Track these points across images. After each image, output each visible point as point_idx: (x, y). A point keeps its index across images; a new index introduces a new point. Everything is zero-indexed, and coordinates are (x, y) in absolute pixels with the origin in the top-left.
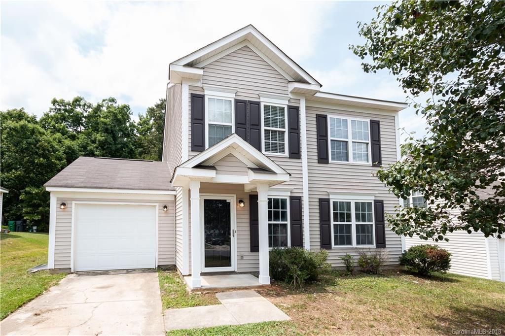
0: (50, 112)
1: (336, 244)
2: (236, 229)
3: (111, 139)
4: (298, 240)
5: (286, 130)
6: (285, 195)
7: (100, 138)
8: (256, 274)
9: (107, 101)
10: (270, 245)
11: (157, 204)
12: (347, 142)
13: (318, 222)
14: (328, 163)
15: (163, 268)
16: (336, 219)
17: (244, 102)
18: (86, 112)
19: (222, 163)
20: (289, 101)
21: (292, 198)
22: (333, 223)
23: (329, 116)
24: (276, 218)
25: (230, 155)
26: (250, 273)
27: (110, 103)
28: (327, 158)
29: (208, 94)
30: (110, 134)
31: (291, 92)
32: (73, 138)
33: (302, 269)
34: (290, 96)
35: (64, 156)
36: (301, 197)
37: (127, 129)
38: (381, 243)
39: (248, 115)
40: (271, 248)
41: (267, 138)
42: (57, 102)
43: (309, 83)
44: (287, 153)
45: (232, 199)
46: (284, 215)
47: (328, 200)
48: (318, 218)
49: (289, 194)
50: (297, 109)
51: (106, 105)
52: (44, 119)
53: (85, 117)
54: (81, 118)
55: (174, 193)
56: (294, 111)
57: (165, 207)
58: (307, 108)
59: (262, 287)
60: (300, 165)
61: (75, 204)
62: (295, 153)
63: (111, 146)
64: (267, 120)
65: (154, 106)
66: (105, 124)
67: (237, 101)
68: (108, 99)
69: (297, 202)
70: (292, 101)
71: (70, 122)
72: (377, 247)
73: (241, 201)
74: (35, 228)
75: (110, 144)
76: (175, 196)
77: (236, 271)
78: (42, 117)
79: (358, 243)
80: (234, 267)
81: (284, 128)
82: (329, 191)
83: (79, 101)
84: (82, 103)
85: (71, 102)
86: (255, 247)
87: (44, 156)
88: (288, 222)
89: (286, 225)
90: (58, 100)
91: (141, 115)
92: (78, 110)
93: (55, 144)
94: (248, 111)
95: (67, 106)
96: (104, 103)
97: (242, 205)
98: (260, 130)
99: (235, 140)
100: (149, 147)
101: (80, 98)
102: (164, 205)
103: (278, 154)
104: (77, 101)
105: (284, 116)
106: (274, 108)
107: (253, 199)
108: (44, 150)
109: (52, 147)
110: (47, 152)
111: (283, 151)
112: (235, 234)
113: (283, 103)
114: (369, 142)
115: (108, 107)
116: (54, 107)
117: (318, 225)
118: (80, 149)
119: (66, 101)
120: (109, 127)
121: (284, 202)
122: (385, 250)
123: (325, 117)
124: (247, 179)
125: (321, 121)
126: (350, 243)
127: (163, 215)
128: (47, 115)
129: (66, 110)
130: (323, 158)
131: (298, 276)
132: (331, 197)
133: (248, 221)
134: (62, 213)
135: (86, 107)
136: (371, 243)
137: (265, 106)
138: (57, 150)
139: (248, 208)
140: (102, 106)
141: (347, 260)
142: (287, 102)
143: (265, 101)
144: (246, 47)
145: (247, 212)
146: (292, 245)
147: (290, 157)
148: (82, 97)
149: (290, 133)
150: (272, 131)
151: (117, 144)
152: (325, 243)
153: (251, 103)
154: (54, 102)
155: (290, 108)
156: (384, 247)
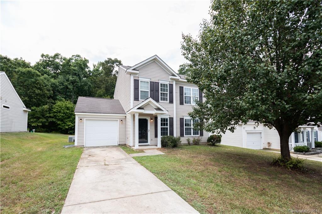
0: (40, 61)
1: (185, 135)
2: (150, 129)
3: (78, 80)
4: (172, 133)
5: (168, 93)
6: (168, 117)
7: (71, 78)
8: (157, 145)
9: (75, 56)
10: (161, 135)
11: (118, 120)
12: (190, 97)
13: (179, 127)
14: (183, 105)
15: (121, 145)
16: (186, 126)
17: (153, 82)
18: (62, 62)
19: (146, 107)
20: (169, 82)
21: (170, 118)
22: (185, 127)
23: (184, 87)
24: (164, 125)
25: (149, 104)
26: (155, 145)
27: (77, 58)
28: (183, 103)
29: (140, 79)
30: (78, 76)
31: (170, 79)
32: (54, 77)
33: (171, 143)
34: (170, 80)
35: (51, 89)
36: (173, 118)
37: (86, 73)
38: (202, 134)
39: (155, 87)
40: (162, 136)
41: (161, 96)
42: (45, 56)
43: (176, 76)
44: (168, 101)
45: (148, 119)
46: (167, 124)
47: (183, 119)
48: (179, 125)
49: (169, 116)
50: (172, 85)
51: (74, 59)
52: (36, 66)
53: (61, 65)
54: (59, 66)
55: (125, 115)
56: (171, 86)
57: (122, 121)
58: (176, 84)
59: (158, 148)
60: (173, 106)
61: (86, 119)
62: (171, 101)
63: (78, 84)
64: (161, 89)
65: (104, 62)
66: (74, 70)
67: (151, 82)
68: (76, 55)
69: (171, 119)
70: (170, 82)
71: (52, 68)
72: (200, 136)
73: (152, 119)
74: (34, 130)
75: (78, 82)
76: (126, 116)
77: (150, 144)
78: (35, 64)
79: (193, 134)
80: (149, 143)
81: (167, 92)
82: (184, 115)
83: (58, 56)
84: (60, 57)
85: (53, 56)
86: (156, 136)
87: (40, 89)
88: (168, 127)
89: (168, 128)
90: (45, 54)
91: (94, 64)
92: (57, 60)
93: (45, 81)
94: (155, 85)
95: (51, 58)
96: (73, 57)
97: (152, 120)
98: (159, 93)
99: (151, 99)
100: (100, 84)
101: (58, 54)
102: (121, 120)
103: (165, 102)
104: (57, 56)
105: (167, 88)
106: (164, 85)
107: (156, 118)
108: (40, 85)
109: (44, 83)
110: (42, 86)
111: (167, 100)
112: (150, 131)
113: (168, 83)
114: (198, 97)
115: (76, 60)
116: (42, 59)
117: (179, 128)
118: (59, 84)
119: (50, 55)
120: (77, 72)
121: (167, 119)
122: (203, 137)
123: (183, 87)
124: (154, 112)
125: (181, 89)
126: (191, 134)
127: (120, 124)
128: (38, 63)
129: (49, 61)
130: (182, 103)
131: (170, 144)
132: (184, 117)
133: (154, 126)
134: (80, 123)
135: (62, 60)
136: (198, 134)
137: (161, 84)
138: (47, 85)
139: (154, 122)
140: (72, 59)
141: (188, 140)
142: (169, 83)
143: (160, 82)
144: (154, 62)
145: (154, 123)
146: (170, 135)
147: (169, 103)
148: (59, 53)
149: (169, 94)
150: (163, 93)
151: (82, 82)
152: (182, 135)
153: (156, 82)
154: (43, 56)
155: (170, 84)
156: (203, 136)
